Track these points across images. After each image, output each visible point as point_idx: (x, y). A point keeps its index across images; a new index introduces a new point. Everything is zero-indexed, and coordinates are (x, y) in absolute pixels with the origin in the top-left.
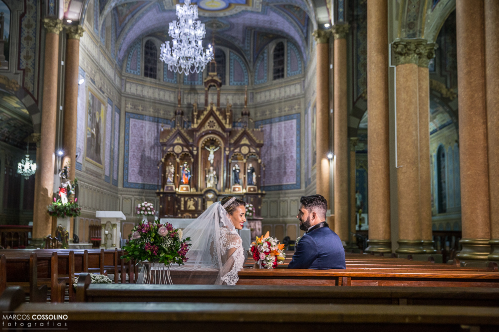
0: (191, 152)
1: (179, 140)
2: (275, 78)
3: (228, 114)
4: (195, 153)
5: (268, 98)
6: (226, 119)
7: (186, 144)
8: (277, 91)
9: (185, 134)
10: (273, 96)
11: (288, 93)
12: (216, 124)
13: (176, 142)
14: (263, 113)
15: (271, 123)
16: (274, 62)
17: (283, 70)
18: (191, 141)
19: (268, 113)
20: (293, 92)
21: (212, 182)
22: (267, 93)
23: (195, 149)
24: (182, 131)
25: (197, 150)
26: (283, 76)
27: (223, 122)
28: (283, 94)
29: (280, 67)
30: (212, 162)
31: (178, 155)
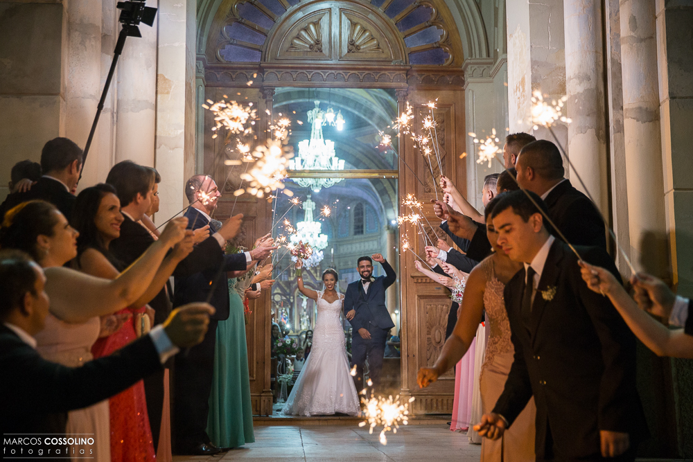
0: (289, 300)
1: (278, 290)
2: (356, 233)
3: (318, 268)
4: (292, 301)
5: (349, 250)
6: (316, 273)
7: (284, 294)
8: (358, 245)
9: (283, 285)
10: (354, 249)
11: (367, 248)
12: (309, 277)
13: (276, 292)
14: (346, 263)
15: (353, 272)
16: (355, 219)
17: (362, 227)
18: (288, 291)
19: (350, 263)
20: (371, 247)
21: (306, 324)
22: (349, 246)
23: (292, 297)
24: (281, 283)
25: (294, 299)
26: (362, 232)
27: (315, 275)
28: (362, 248)
29: (360, 224)
30: (305, 307)
31: (277, 302)
